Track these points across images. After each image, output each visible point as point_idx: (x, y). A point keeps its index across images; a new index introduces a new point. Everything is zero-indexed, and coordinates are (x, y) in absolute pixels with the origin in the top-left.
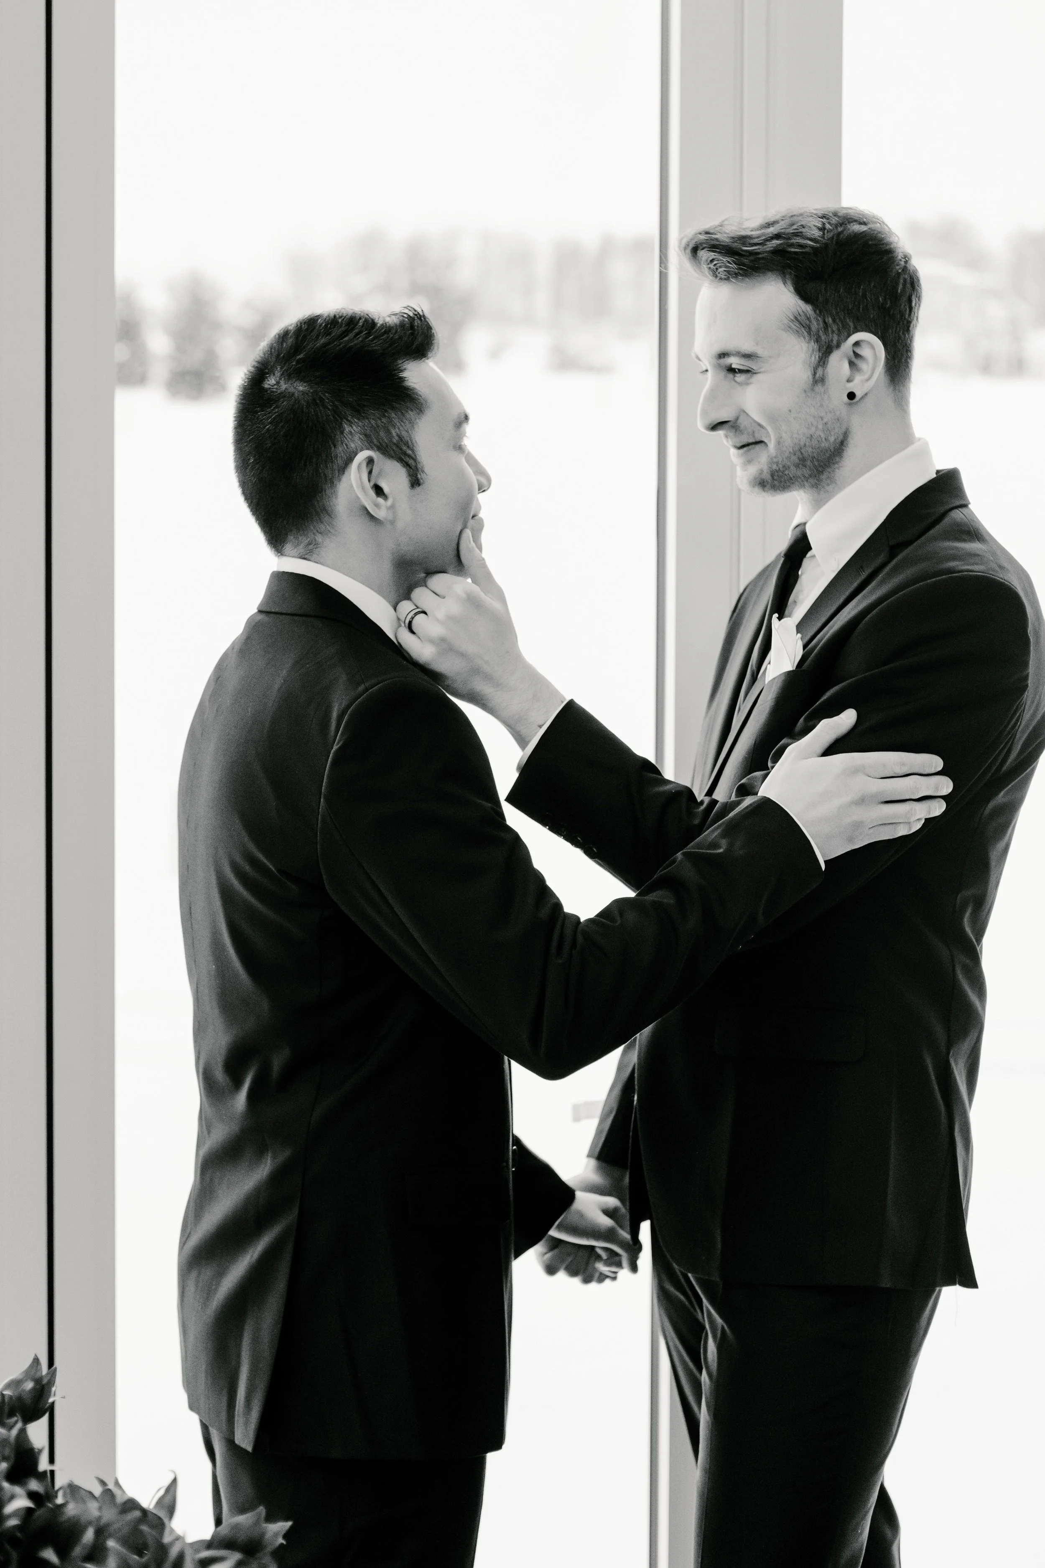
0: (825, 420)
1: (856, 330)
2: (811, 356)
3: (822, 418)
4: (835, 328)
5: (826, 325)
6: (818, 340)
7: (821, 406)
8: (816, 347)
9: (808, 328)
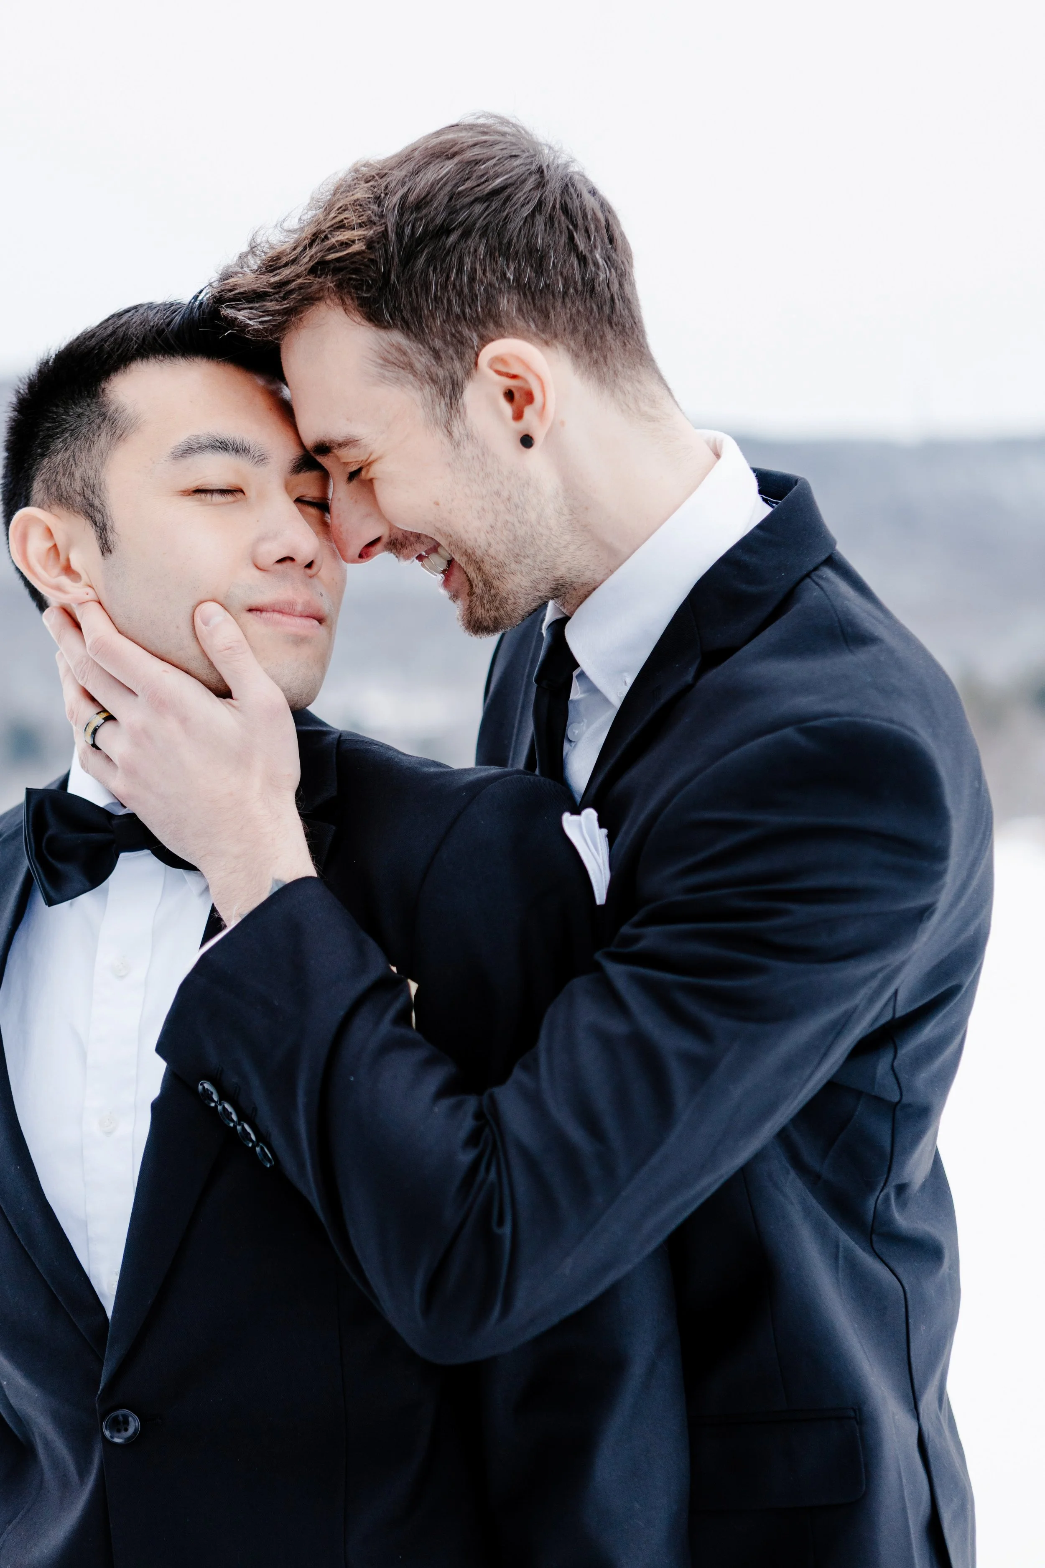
0: (505, 494)
1: (485, 340)
2: (433, 409)
3: (498, 494)
4: (451, 351)
5: (436, 355)
6: (434, 380)
7: (488, 475)
8: (435, 391)
9: (409, 367)
